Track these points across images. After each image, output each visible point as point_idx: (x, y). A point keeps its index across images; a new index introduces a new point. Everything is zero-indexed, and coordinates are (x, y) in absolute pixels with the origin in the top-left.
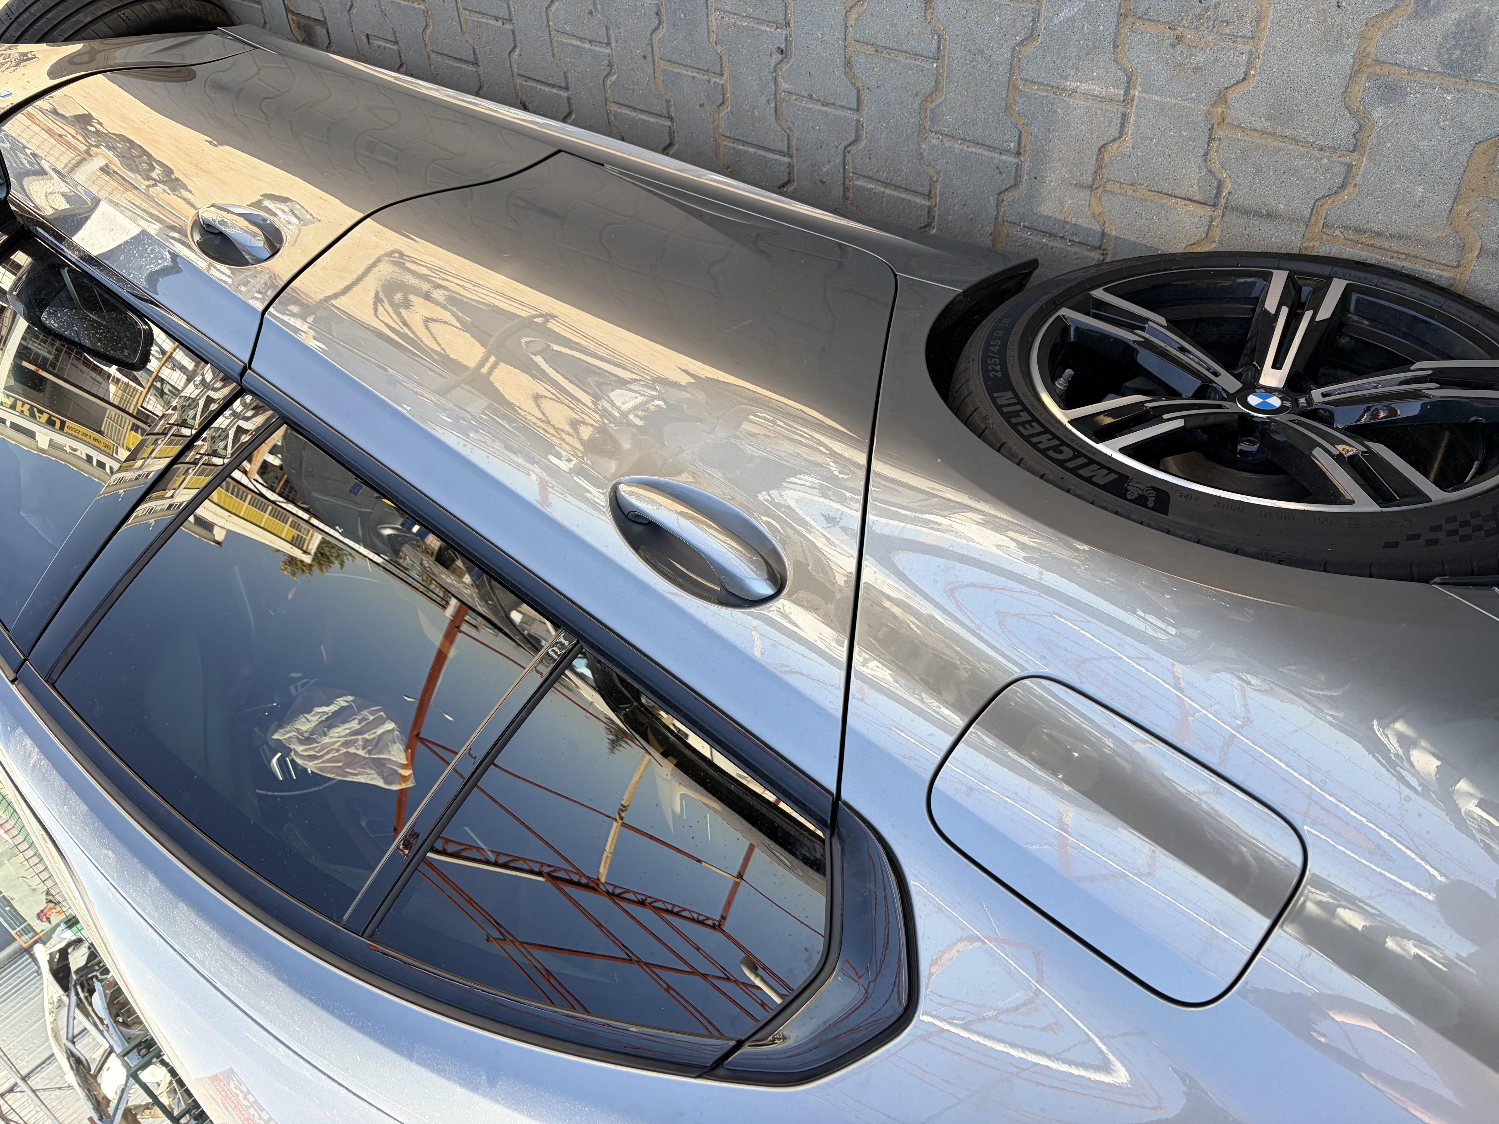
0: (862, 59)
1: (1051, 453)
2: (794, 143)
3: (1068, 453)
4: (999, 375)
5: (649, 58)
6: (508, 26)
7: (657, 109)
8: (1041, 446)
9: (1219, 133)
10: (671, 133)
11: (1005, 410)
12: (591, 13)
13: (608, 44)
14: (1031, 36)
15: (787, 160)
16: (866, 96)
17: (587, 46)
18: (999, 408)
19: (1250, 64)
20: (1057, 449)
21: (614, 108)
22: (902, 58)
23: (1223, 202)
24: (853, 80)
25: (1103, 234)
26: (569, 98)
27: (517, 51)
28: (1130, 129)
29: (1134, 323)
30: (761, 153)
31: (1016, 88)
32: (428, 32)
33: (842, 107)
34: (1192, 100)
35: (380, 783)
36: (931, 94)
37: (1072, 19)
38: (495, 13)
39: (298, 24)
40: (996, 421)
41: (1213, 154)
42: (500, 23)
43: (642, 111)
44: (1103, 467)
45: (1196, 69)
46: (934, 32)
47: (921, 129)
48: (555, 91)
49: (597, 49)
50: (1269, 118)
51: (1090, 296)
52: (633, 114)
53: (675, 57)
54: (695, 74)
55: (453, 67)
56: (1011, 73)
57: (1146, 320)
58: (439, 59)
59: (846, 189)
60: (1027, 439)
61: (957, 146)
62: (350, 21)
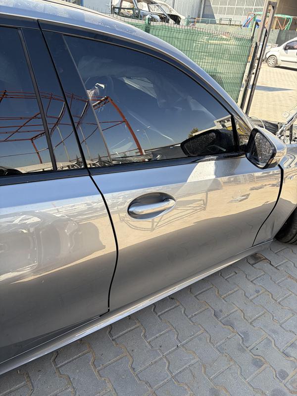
2: (57, 374)
5: (131, 352)
6: (190, 316)
7: (120, 338)
10: (111, 335)
12: (161, 347)
13: (149, 343)
15: (59, 366)
17: (157, 335)
21: (137, 325)
26: (157, 313)
27: (183, 312)
32: (217, 291)
38: (197, 317)
39: (260, 258)
42: (193, 314)
43: (125, 333)
48: (163, 312)
49: (153, 338)
52: (129, 329)
53: (120, 361)
54: (110, 362)
55: (203, 289)
58: (209, 287)
62: (244, 272)
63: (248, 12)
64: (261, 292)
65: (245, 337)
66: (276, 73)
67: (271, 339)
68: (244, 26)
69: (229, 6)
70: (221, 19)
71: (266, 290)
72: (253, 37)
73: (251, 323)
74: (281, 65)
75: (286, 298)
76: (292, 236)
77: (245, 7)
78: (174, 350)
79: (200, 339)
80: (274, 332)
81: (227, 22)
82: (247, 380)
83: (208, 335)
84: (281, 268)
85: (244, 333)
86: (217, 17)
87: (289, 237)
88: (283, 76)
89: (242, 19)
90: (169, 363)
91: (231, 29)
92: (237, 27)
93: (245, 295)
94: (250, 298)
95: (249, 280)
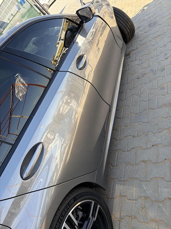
0: (134, 150)
1: (61, 215)
2: (121, 140)
3: (61, 218)
4: (77, 198)
5: (130, 113)
6: (132, 88)
7: (124, 116)
8: (62, 213)
9: (130, 218)
10: (121, 118)
11: (70, 203)
12: (136, 102)
13: (132, 106)
14: (141, 181)
15: (119, 139)
16: (129, 152)
17: (131, 102)
18: (70, 201)
19: (140, 222)
20: (62, 216)
21: (123, 108)
22: (135, 158)
23: (121, 220)
24: (131, 149)
25: (114, 198)
26: (124, 100)
27: (129, 90)
28: (129, 201)
29: (93, 215)
30: (119, 134)
31: (133, 179)
32: (130, 75)
33: (127, 148)
34: (134, 212)
35: (16, 93)
36: (131, 164)
37: (143, 188)
38: (134, 86)
39: (128, 54)
40: (67, 202)
41: (127, 217)
43: (123, 113)
44: (59, 226)
45: (139, 212)
46: (139, 163)
47: (125, 163)
50: (133, 227)
51: (98, 205)
52: (122, 111)
53: (131, 118)
54: (129, 121)
55: (126, 79)
56: (135, 178)
57: (95, 217)
59: (116, 150)
60: (64, 209)
61: (124, 170)
62: (130, 62)
63: (13, 4)
64: (141, 58)
65: (152, 71)
66: (53, 8)
67: (158, 62)
68: (19, 10)
69: (4, 11)
70: (9, 19)
71: (142, 56)
72: (31, 5)
73: (149, 67)
74: (50, 4)
75: (149, 50)
76: (128, 35)
77: (9, 4)
78: (140, 98)
79: (143, 87)
80: (157, 59)
81: (12, 17)
82: (166, 75)
83: (143, 84)
84: (138, 47)
85: (150, 71)
86: (6, 20)
87: (128, 36)
88: (56, 6)
89: (15, 9)
90: (143, 101)
91: (17, 17)
92: (17, 14)
93: (138, 65)
94: (141, 63)
95: (134, 61)
